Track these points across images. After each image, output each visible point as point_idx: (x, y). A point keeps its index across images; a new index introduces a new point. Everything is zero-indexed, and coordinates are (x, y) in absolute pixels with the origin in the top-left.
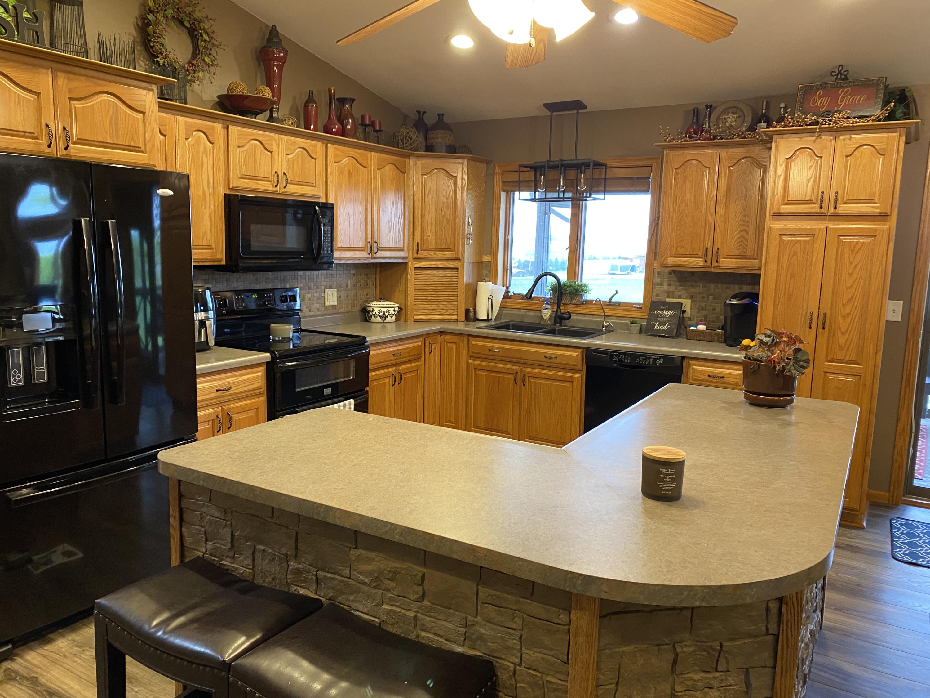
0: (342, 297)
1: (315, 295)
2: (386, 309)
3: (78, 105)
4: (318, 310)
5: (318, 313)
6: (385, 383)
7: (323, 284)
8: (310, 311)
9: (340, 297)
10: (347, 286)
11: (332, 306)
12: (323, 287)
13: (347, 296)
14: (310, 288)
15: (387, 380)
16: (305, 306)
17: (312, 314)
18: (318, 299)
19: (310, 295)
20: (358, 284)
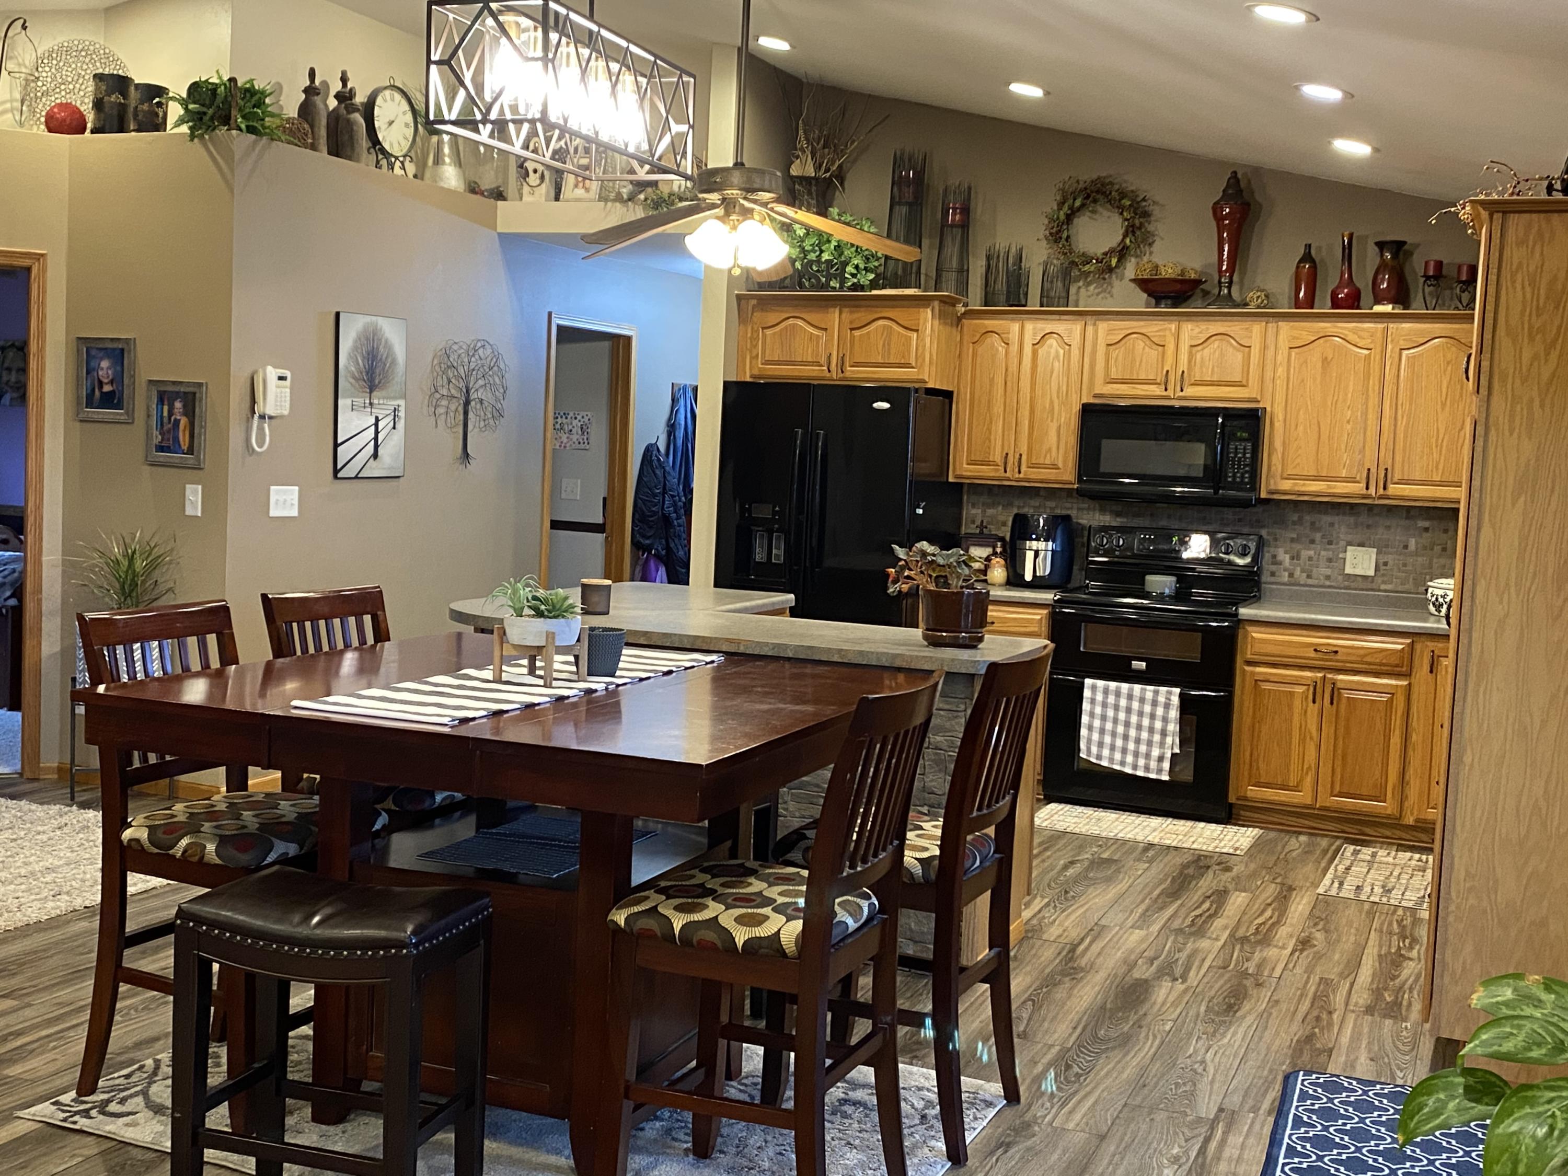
0: (1391, 563)
1: (1323, 553)
2: (1440, 592)
3: (857, 333)
4: (1328, 577)
5: (1328, 583)
6: (1292, 694)
7: (1342, 536)
8: (1309, 577)
9: (1386, 564)
10: (1406, 547)
11: (1365, 577)
12: (1342, 543)
13: (1405, 565)
14: (1312, 542)
15: (1300, 689)
16: (1299, 569)
17: (1310, 581)
18: (1330, 560)
19: (1312, 553)
20: (1438, 549)
